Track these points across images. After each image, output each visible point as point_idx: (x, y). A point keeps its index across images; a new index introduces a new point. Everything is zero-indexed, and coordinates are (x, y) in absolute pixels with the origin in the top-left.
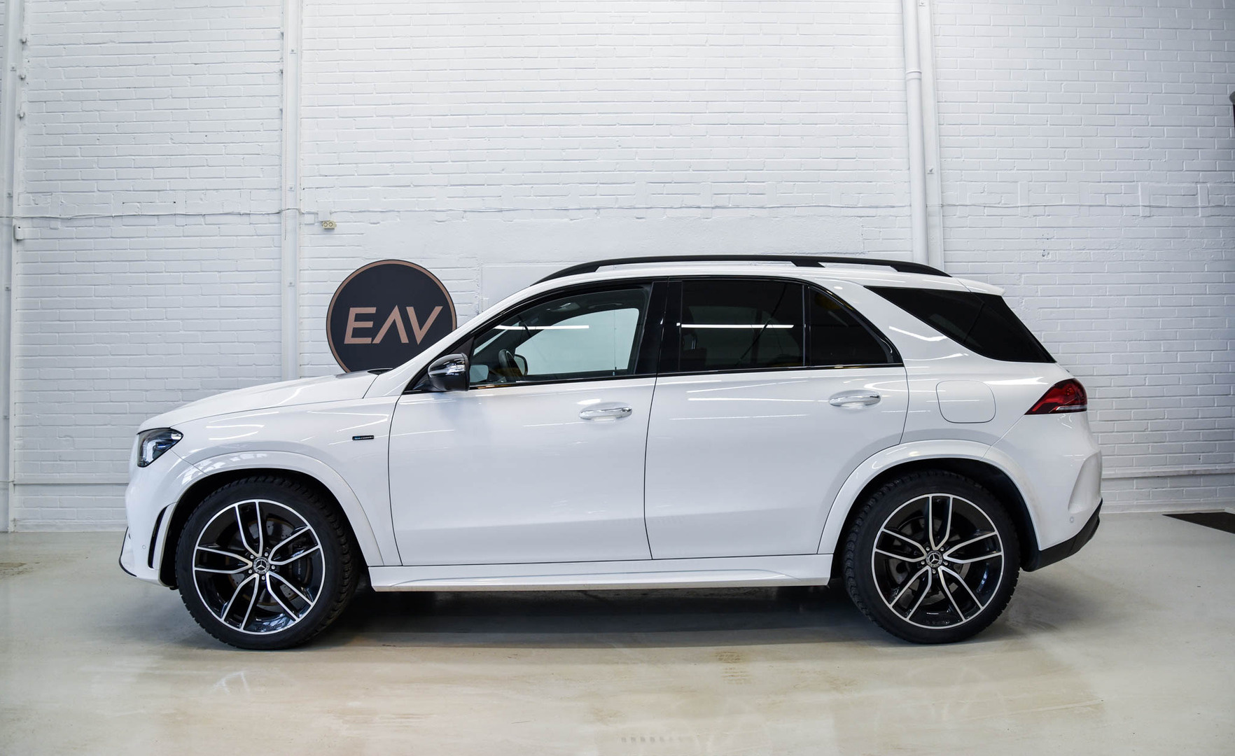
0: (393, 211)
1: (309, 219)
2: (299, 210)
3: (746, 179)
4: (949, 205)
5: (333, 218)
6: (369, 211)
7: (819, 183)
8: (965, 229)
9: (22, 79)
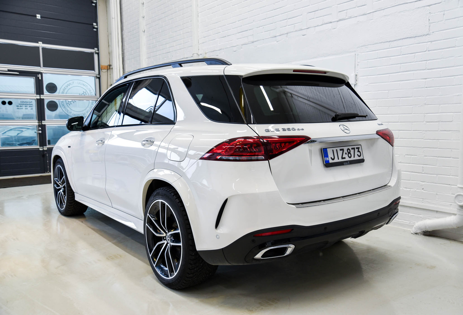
0: (222, 49)
1: (201, 57)
2: (197, 54)
5: (207, 56)
6: (215, 51)
9: (144, 17)
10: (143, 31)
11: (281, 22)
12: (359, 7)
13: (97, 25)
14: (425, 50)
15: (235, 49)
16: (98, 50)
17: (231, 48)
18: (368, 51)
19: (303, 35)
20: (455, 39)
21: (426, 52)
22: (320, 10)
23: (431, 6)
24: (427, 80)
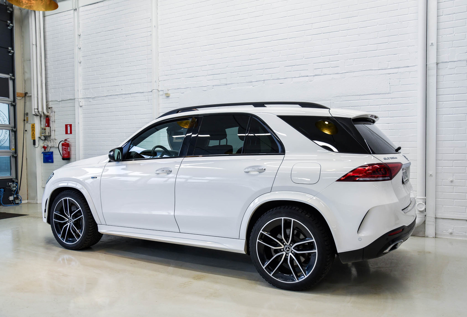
0: (189, 88)
1: (161, 93)
2: (158, 90)
3: (330, 60)
4: (443, 62)
5: (169, 92)
6: (181, 88)
7: (367, 58)
8: (453, 75)
9: (80, 49)
10: (79, 62)
11: (257, 71)
12: (332, 67)
13: (13, 49)
14: (387, 104)
15: (205, 89)
16: (14, 75)
17: (200, 87)
18: (342, 100)
19: (280, 83)
20: (409, 98)
21: (388, 105)
22: (297, 65)
23: (390, 74)
24: (389, 124)
